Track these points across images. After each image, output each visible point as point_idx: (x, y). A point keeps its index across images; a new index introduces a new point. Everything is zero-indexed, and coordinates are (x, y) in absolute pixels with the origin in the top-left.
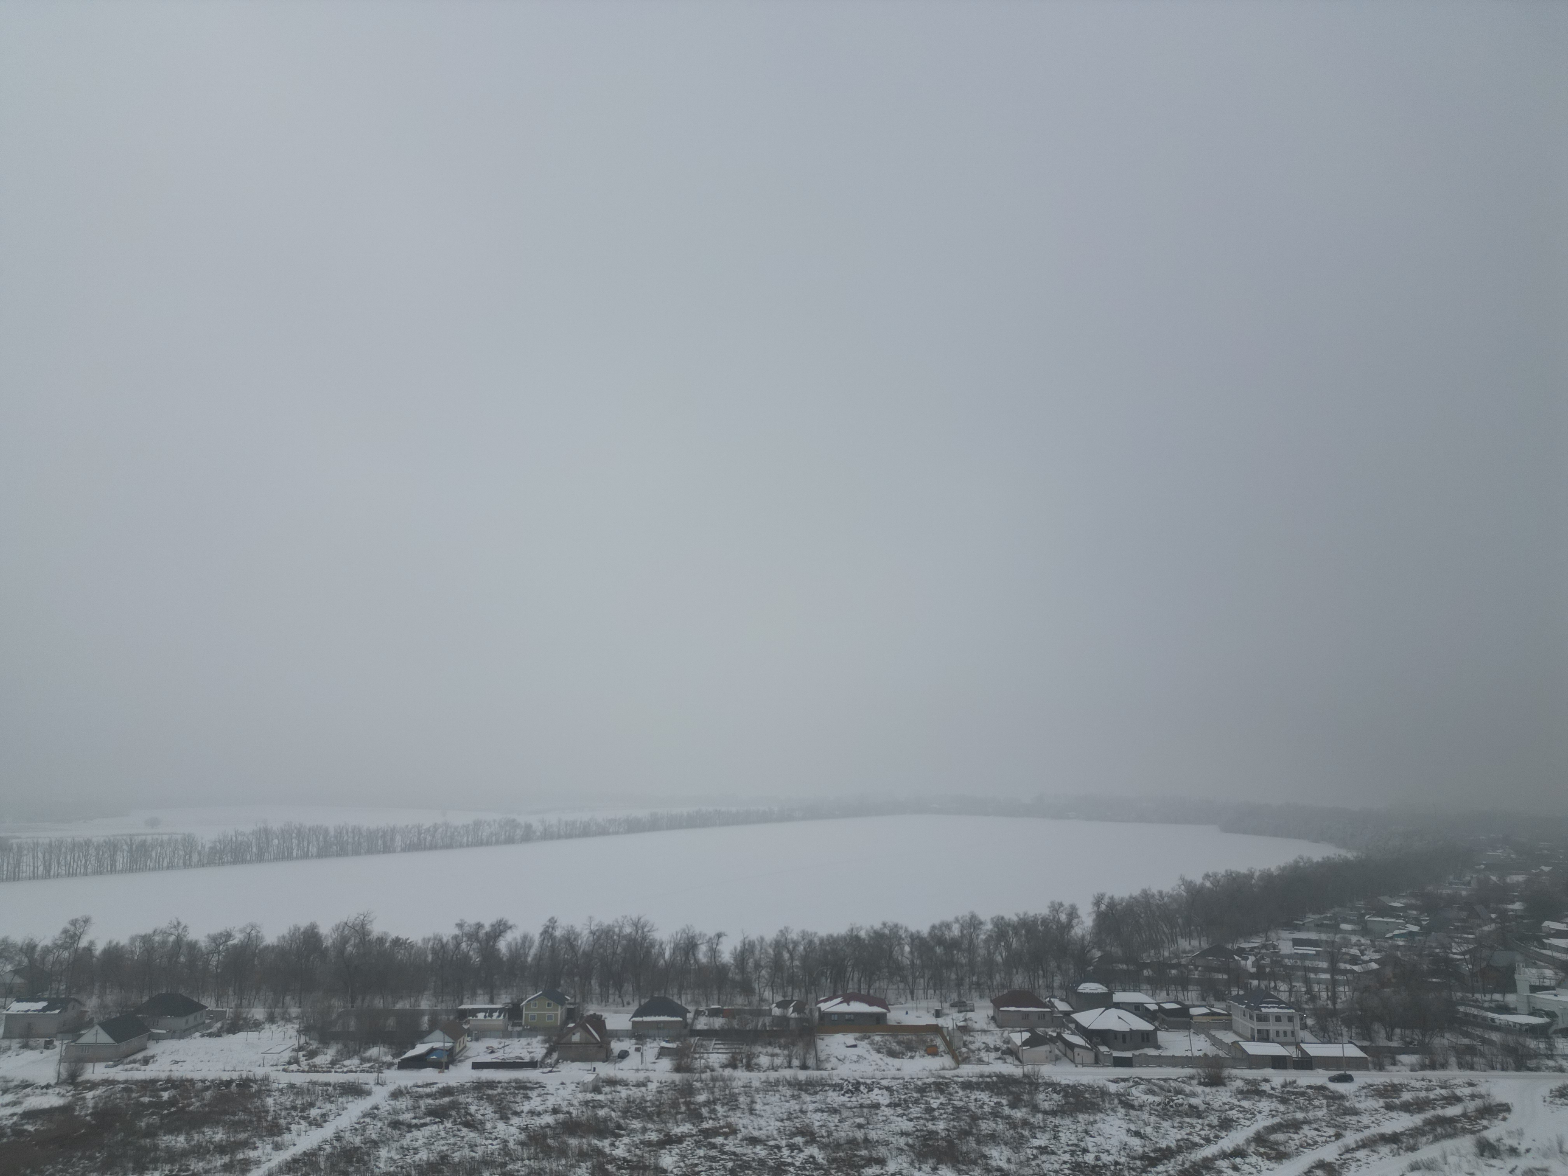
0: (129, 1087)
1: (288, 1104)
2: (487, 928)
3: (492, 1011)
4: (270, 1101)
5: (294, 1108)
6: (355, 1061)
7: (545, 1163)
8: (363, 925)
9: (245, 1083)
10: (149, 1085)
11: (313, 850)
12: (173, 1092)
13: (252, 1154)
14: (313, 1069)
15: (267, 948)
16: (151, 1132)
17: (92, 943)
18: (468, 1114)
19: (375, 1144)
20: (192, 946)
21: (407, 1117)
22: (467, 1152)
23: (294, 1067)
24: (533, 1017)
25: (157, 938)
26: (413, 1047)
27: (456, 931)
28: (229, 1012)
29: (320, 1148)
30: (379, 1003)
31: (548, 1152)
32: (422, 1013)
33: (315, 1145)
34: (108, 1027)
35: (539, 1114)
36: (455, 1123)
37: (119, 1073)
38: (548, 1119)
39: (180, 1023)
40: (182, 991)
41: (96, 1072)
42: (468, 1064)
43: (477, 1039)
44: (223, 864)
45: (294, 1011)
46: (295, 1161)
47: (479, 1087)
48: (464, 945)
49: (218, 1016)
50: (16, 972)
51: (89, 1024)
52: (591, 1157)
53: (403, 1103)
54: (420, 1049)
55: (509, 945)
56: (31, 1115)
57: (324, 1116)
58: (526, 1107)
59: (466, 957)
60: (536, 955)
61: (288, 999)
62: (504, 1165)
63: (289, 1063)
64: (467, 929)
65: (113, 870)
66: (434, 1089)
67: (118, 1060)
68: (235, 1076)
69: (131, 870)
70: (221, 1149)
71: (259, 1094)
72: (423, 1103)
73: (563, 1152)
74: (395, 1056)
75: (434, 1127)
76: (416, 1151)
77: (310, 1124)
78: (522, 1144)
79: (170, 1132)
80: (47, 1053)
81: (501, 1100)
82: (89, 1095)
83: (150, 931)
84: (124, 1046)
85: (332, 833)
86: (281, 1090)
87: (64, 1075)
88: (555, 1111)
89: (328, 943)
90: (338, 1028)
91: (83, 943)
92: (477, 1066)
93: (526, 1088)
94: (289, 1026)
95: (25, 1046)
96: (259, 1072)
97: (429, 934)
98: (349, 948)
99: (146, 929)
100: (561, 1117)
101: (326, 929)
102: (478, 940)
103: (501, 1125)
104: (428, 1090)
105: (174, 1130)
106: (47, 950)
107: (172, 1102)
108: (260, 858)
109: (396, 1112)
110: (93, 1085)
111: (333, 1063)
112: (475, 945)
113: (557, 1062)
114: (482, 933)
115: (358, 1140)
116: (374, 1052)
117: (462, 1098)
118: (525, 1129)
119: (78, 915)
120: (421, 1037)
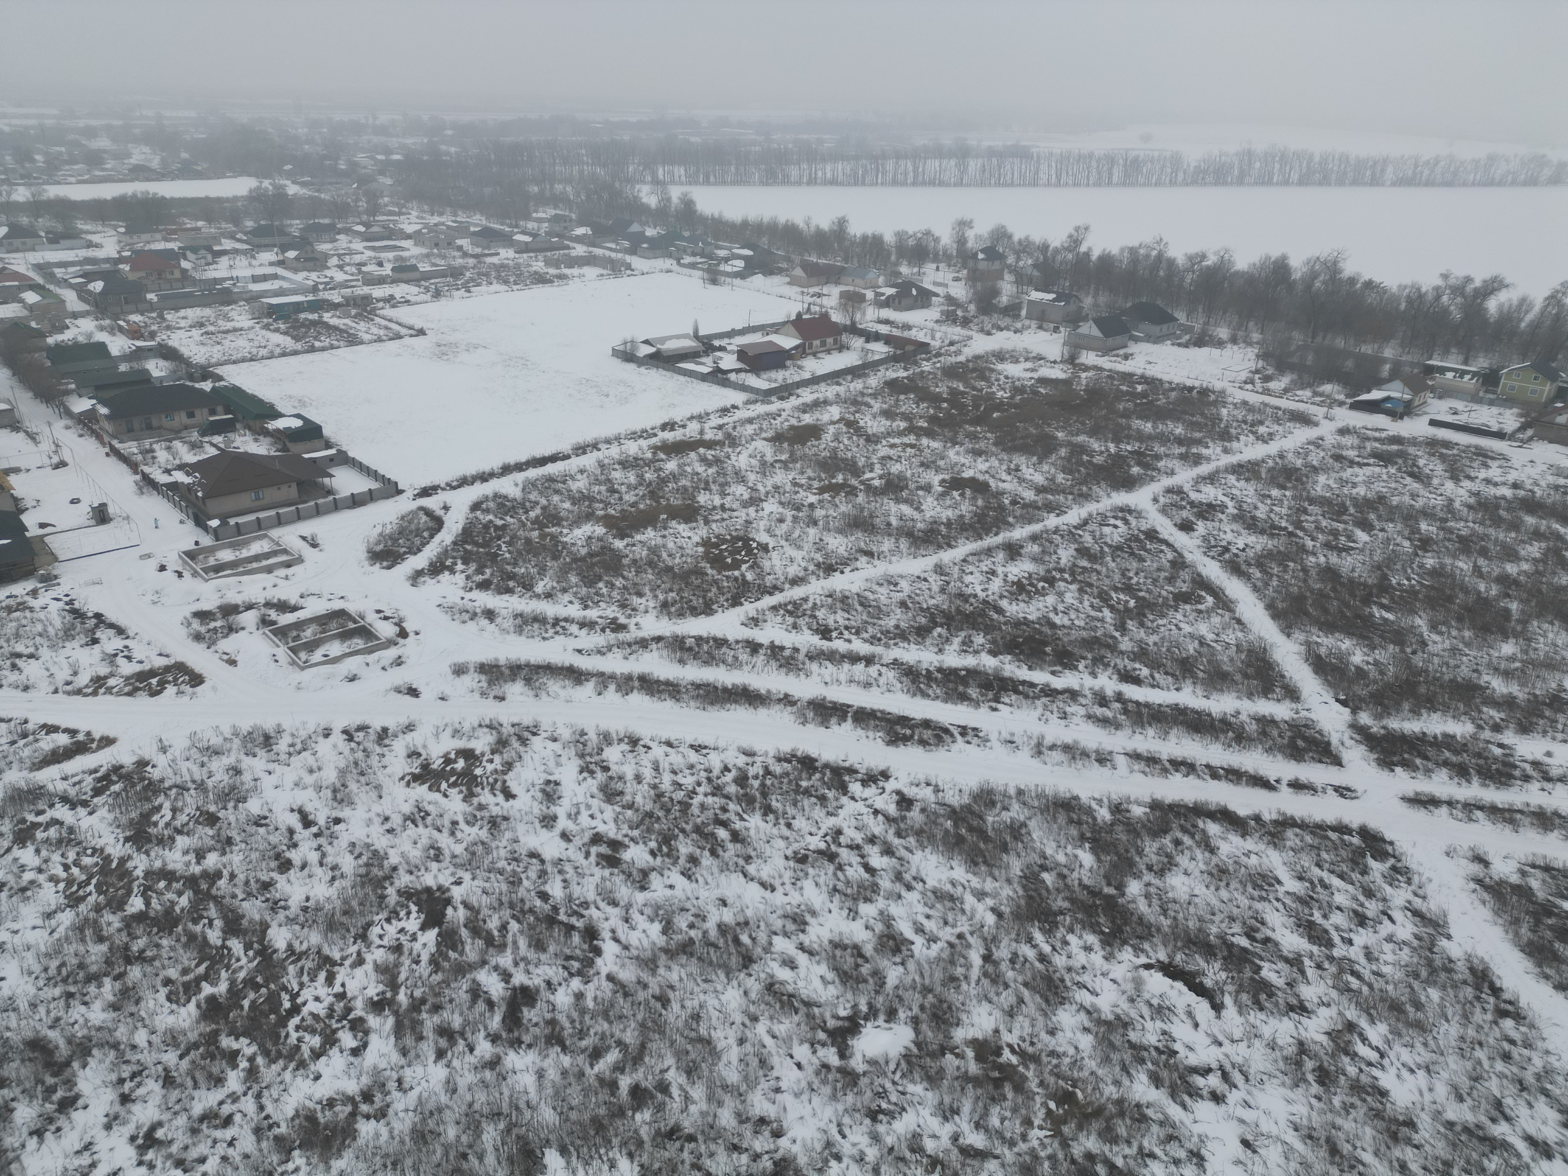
0: (1113, 375)
1: (1240, 417)
2: (1478, 283)
3: (1463, 373)
4: (1224, 412)
5: (1245, 422)
6: (1307, 393)
7: (1492, 531)
8: (1335, 263)
9: (1204, 392)
10: (1127, 377)
11: (1295, 176)
12: (1145, 387)
13: (1204, 451)
14: (1267, 392)
15: (1237, 273)
16: (1127, 415)
17: (1090, 249)
18: (1414, 465)
19: (1315, 470)
20: (1171, 262)
21: (1351, 454)
22: (1407, 499)
23: (1250, 387)
24: (1512, 388)
25: (1142, 251)
26: (1369, 392)
27: (1440, 282)
28: (1198, 327)
29: (1263, 461)
30: (1340, 343)
31: (1497, 522)
32: (1384, 361)
33: (1259, 457)
34: (1099, 322)
35: (1496, 484)
36: (1399, 470)
37: (1106, 362)
38: (1507, 492)
39: (1155, 330)
40: (1159, 302)
41: (1089, 358)
42: (1426, 419)
43: (1440, 398)
44: (1205, 184)
45: (1256, 336)
46: (1240, 466)
47: (1433, 444)
48: (1445, 299)
49: (1188, 330)
50: (1035, 266)
51: (1085, 319)
52: (1547, 539)
53: (1348, 441)
54: (1376, 395)
55: (1501, 306)
56: (1043, 381)
57: (1270, 434)
58: (1483, 474)
59: (1446, 311)
60: (1532, 321)
61: (1251, 324)
62: (1446, 520)
63: (1246, 382)
64: (1452, 281)
65: (1110, 184)
66: (1384, 435)
67: (1106, 351)
68: (1197, 384)
69: (1124, 184)
70: (1180, 441)
71: (1215, 403)
72: (1369, 445)
73: (1515, 526)
74: (1347, 396)
75: (1377, 470)
76: (1354, 485)
77: (1258, 439)
78: (1470, 507)
79: (1140, 417)
80: (1055, 335)
81: (1455, 462)
82: (1083, 375)
83: (1136, 244)
84: (1110, 342)
85: (1317, 159)
86: (1235, 405)
87: (1066, 356)
88: (1515, 486)
89: (1297, 275)
90: (1295, 360)
91: (1083, 249)
92: (1433, 423)
93: (1486, 456)
94: (1249, 349)
95: (1040, 327)
96: (1218, 385)
97: (1407, 281)
98: (1317, 284)
99: (1133, 242)
100: (1521, 493)
101: (1297, 263)
102: (1463, 295)
103: (1449, 485)
104: (1377, 434)
105: (1145, 418)
106: (1057, 251)
107: (1144, 395)
108: (1240, 181)
109: (1340, 446)
110: (1086, 368)
111: (1286, 390)
112: (1459, 300)
113: (1531, 439)
114: (1469, 288)
115: (1299, 463)
116: (1327, 388)
117: (1411, 450)
118: (1477, 494)
119: (1081, 223)
120: (1379, 383)
